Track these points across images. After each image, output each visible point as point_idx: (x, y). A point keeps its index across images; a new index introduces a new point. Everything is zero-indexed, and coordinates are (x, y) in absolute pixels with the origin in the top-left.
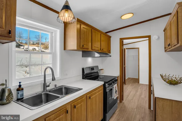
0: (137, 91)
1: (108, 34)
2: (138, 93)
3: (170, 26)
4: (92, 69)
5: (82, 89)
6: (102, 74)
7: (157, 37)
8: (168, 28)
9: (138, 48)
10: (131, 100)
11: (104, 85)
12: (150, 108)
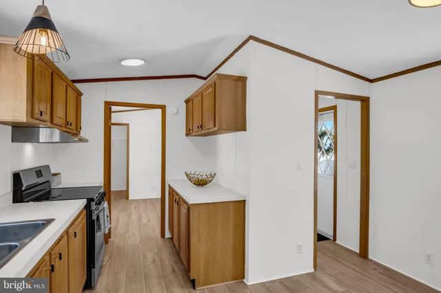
0: (130, 215)
1: (77, 85)
2: (134, 218)
3: (200, 98)
4: (39, 172)
5: (53, 220)
6: (58, 185)
7: (175, 111)
8: (197, 101)
9: (127, 125)
10: (126, 232)
11: (88, 207)
12: (163, 235)
